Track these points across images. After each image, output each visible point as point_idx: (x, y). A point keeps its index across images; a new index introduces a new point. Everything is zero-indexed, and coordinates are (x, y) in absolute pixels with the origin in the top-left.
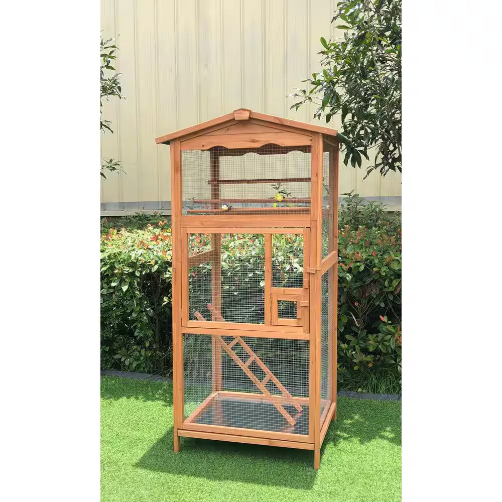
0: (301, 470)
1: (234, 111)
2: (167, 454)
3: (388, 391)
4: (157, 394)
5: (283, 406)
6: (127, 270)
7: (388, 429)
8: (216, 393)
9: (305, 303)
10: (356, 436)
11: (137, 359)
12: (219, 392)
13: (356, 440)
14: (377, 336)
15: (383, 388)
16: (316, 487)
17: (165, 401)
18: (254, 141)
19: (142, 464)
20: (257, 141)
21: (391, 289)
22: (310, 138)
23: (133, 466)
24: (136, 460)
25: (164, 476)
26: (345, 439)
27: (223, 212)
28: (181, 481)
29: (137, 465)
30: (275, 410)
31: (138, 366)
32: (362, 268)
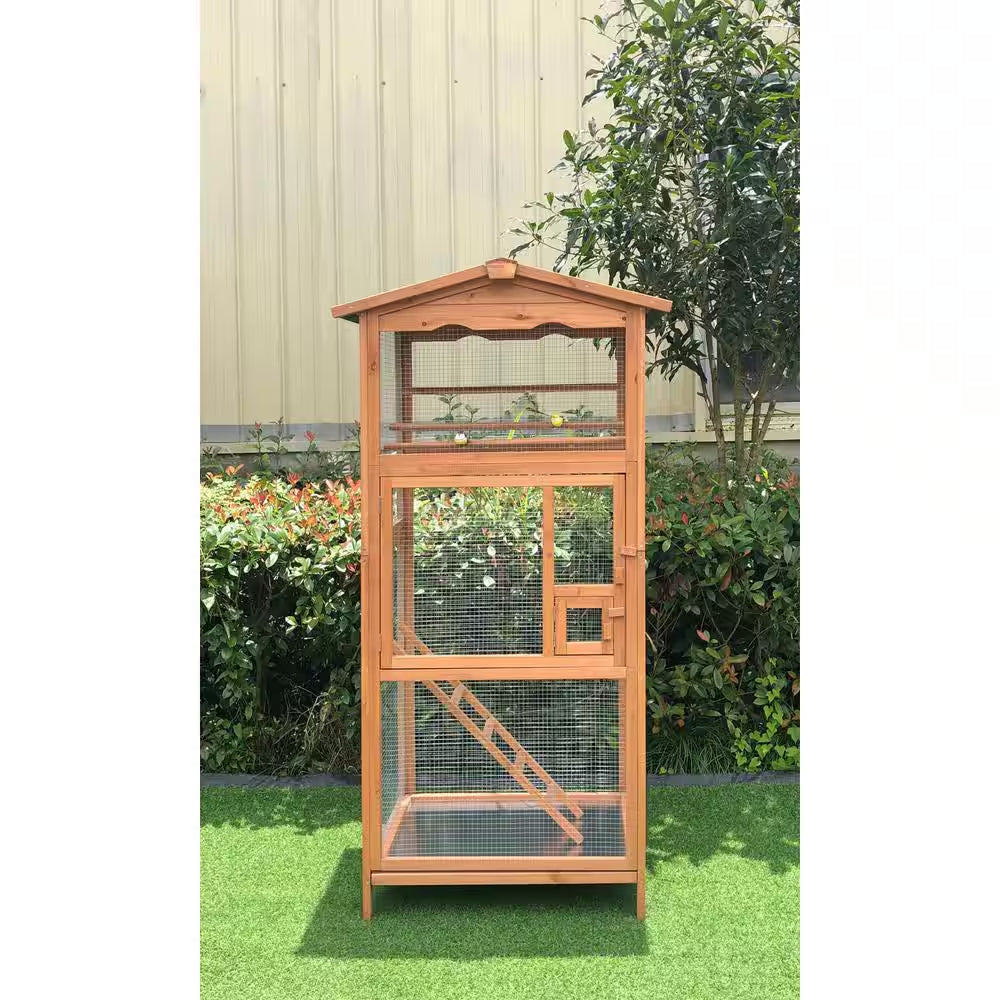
0: (616, 923)
1: (487, 263)
2: (352, 923)
3: (712, 768)
4: (276, 813)
5: (561, 811)
6: (212, 565)
7: (730, 835)
8: (408, 798)
9: (618, 611)
10: (684, 853)
11: (227, 746)
12: (413, 796)
13: (684, 859)
14: (687, 669)
15: (705, 764)
16: (656, 949)
17: (297, 824)
18: (520, 317)
19: (311, 946)
20: (528, 318)
21: (713, 582)
22: (623, 315)
23: (296, 953)
24: (295, 941)
25: (364, 966)
26: (665, 859)
27: (458, 445)
28: (406, 970)
29: (300, 952)
30: (546, 821)
31: (228, 760)
32: (667, 545)
